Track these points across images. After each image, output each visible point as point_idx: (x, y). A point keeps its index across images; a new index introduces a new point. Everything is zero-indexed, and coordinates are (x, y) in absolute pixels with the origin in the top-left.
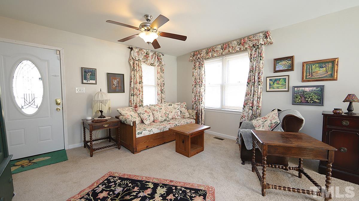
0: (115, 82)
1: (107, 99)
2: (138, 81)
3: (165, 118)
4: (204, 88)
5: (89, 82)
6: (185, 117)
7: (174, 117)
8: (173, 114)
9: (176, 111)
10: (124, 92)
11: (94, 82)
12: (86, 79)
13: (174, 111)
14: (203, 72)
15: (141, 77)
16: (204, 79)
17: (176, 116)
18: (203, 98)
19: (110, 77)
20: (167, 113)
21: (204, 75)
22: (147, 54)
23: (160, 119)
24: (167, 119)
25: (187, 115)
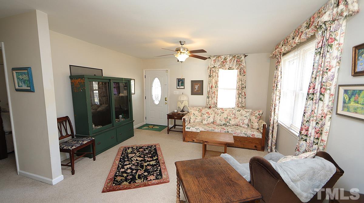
0: (196, 87)
1: (183, 100)
2: (214, 85)
3: (224, 122)
4: (279, 94)
5: (180, 88)
6: (253, 127)
7: (238, 124)
8: (237, 121)
9: (242, 118)
10: (203, 95)
11: (183, 87)
12: (179, 86)
13: (240, 118)
14: (280, 73)
15: (216, 83)
16: (280, 82)
17: (241, 124)
18: (277, 108)
19: (193, 83)
20: (229, 118)
21: (279, 77)
22: (225, 59)
23: (218, 122)
24: (228, 124)
25: (256, 125)
